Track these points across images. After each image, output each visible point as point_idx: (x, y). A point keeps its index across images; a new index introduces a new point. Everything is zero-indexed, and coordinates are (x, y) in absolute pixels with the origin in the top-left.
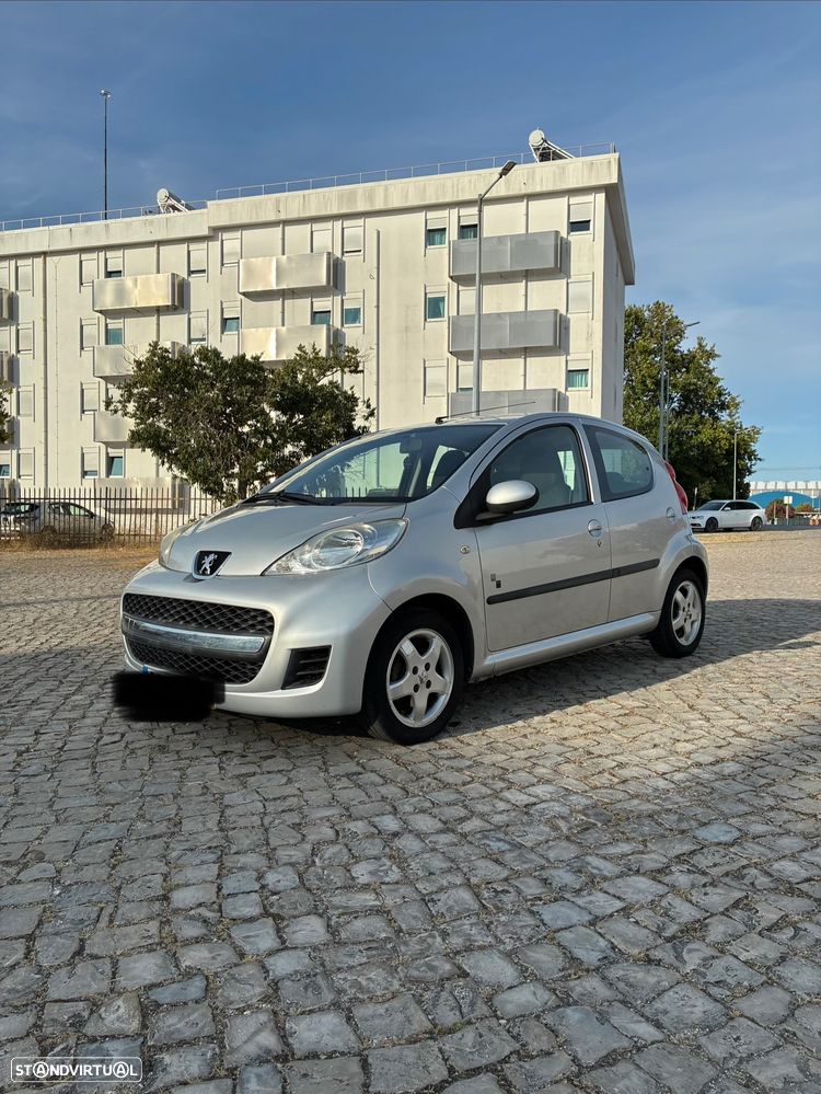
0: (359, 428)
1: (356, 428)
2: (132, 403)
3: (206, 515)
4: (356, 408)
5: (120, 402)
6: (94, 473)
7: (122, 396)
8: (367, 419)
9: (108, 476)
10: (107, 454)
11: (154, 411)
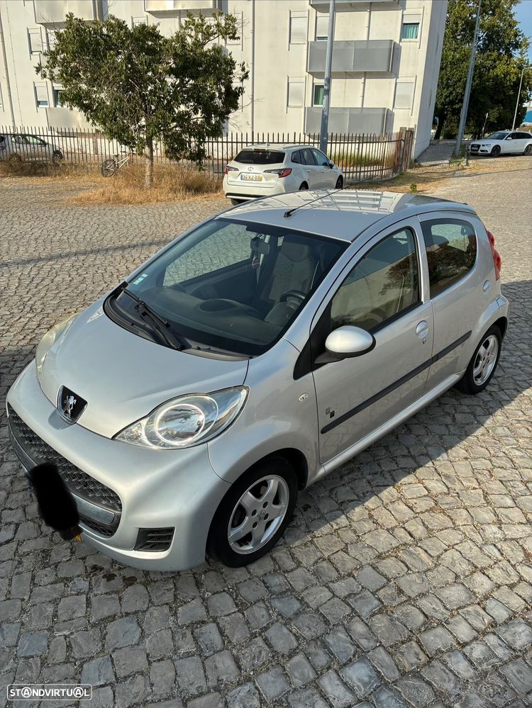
0: (236, 88)
1: (233, 89)
2: (57, 68)
3: (125, 152)
4: (234, 71)
5: (47, 67)
6: (45, 103)
7: (48, 62)
8: (242, 81)
9: (55, 106)
10: (53, 87)
11: (75, 75)
